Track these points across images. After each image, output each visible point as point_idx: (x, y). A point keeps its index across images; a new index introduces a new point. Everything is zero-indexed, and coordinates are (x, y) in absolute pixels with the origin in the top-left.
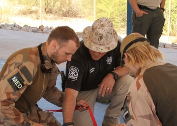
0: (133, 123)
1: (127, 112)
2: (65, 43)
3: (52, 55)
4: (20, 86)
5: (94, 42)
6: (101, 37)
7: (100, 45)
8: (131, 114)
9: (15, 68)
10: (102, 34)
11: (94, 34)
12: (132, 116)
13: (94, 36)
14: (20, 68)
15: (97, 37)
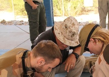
5: (67, 38)
6: (73, 35)
7: (72, 40)
10: (75, 32)
11: (68, 31)
13: (67, 33)
15: (70, 34)
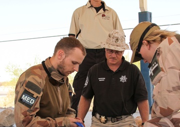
0: (162, 76)
1: (157, 65)
2: (71, 51)
3: (58, 66)
4: (32, 102)
8: (161, 67)
9: (21, 87)
12: (162, 68)
13: (111, 40)
14: (24, 85)
15: (114, 40)
